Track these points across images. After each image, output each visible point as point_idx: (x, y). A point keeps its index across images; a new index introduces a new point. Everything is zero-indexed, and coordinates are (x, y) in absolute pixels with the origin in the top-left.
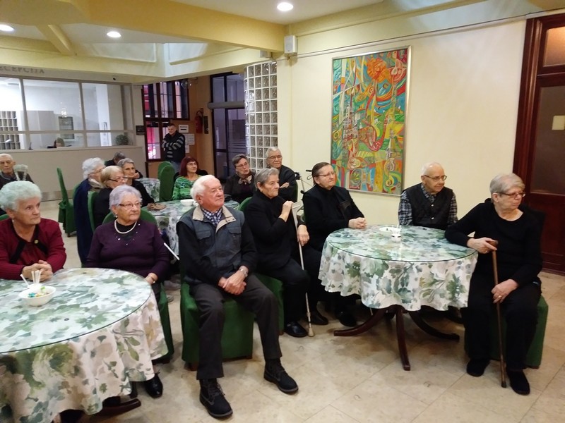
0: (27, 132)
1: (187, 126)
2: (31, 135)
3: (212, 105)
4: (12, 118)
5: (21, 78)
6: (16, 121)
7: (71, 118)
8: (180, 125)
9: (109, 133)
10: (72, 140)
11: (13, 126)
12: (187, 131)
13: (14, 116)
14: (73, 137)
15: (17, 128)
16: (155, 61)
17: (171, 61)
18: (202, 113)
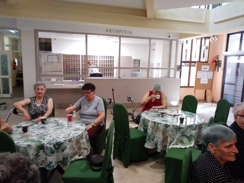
0: (119, 68)
1: (208, 66)
2: (121, 70)
3: (226, 53)
4: (112, 60)
5: (120, 37)
6: (113, 61)
7: (140, 60)
8: (203, 66)
9: (160, 70)
10: (139, 72)
11: (112, 64)
12: (208, 70)
13: (113, 59)
14: (139, 71)
15: (113, 65)
16: (203, 22)
17: (215, 21)
18: (218, 58)
